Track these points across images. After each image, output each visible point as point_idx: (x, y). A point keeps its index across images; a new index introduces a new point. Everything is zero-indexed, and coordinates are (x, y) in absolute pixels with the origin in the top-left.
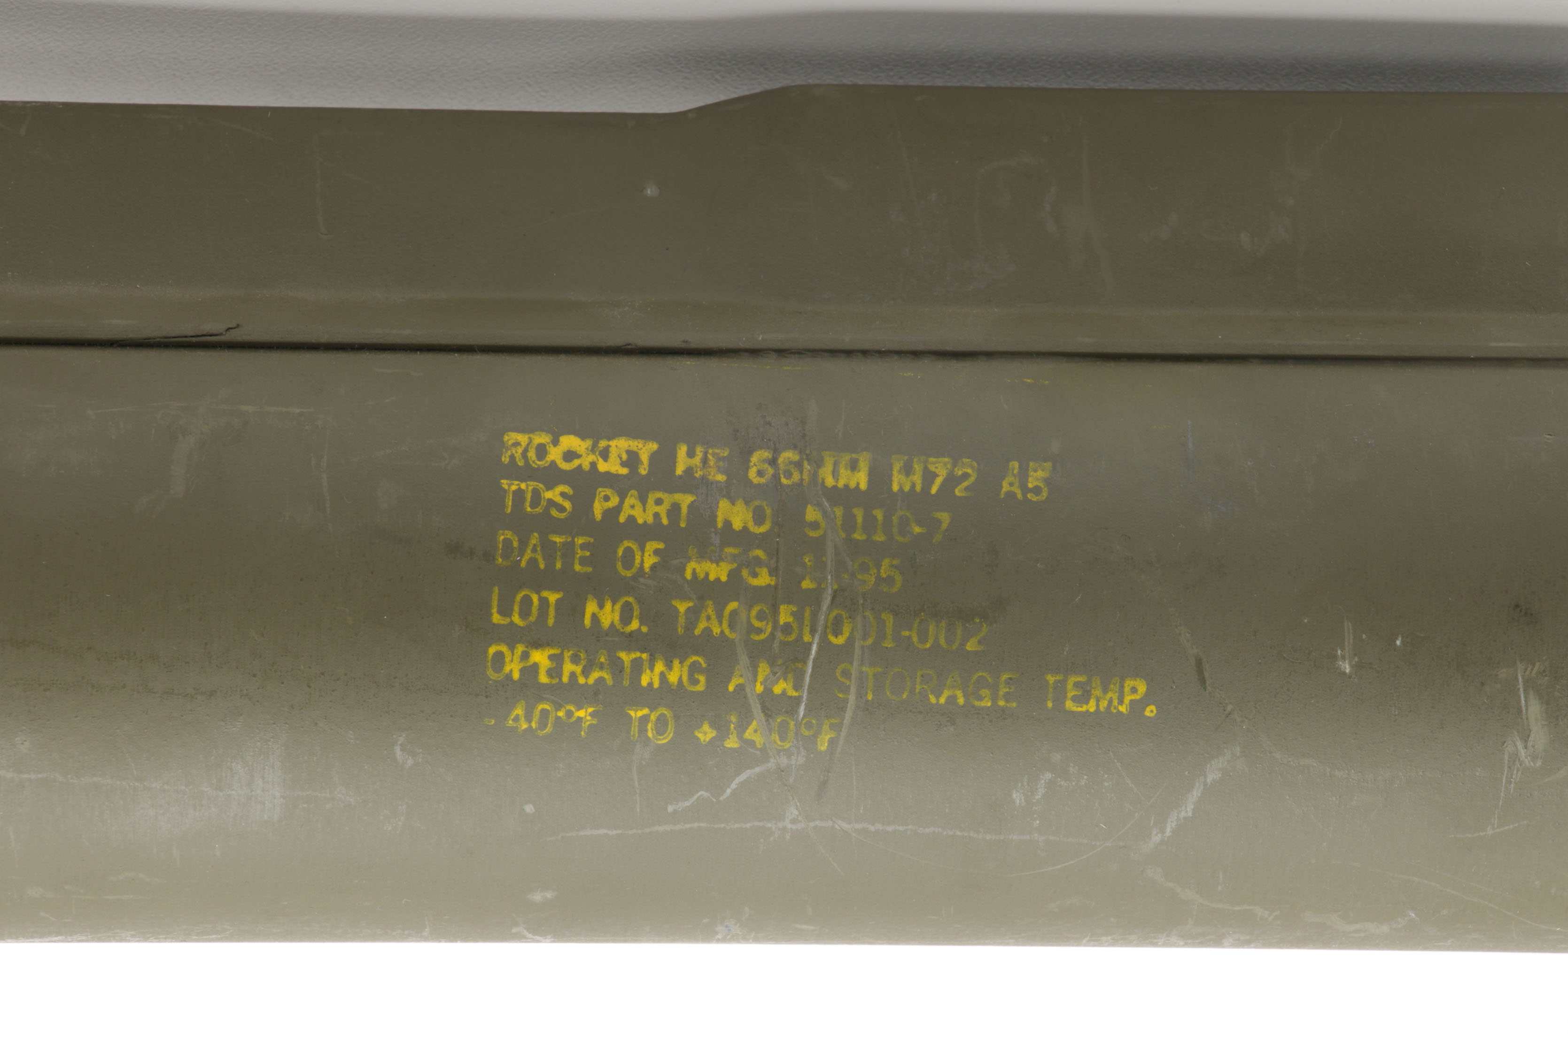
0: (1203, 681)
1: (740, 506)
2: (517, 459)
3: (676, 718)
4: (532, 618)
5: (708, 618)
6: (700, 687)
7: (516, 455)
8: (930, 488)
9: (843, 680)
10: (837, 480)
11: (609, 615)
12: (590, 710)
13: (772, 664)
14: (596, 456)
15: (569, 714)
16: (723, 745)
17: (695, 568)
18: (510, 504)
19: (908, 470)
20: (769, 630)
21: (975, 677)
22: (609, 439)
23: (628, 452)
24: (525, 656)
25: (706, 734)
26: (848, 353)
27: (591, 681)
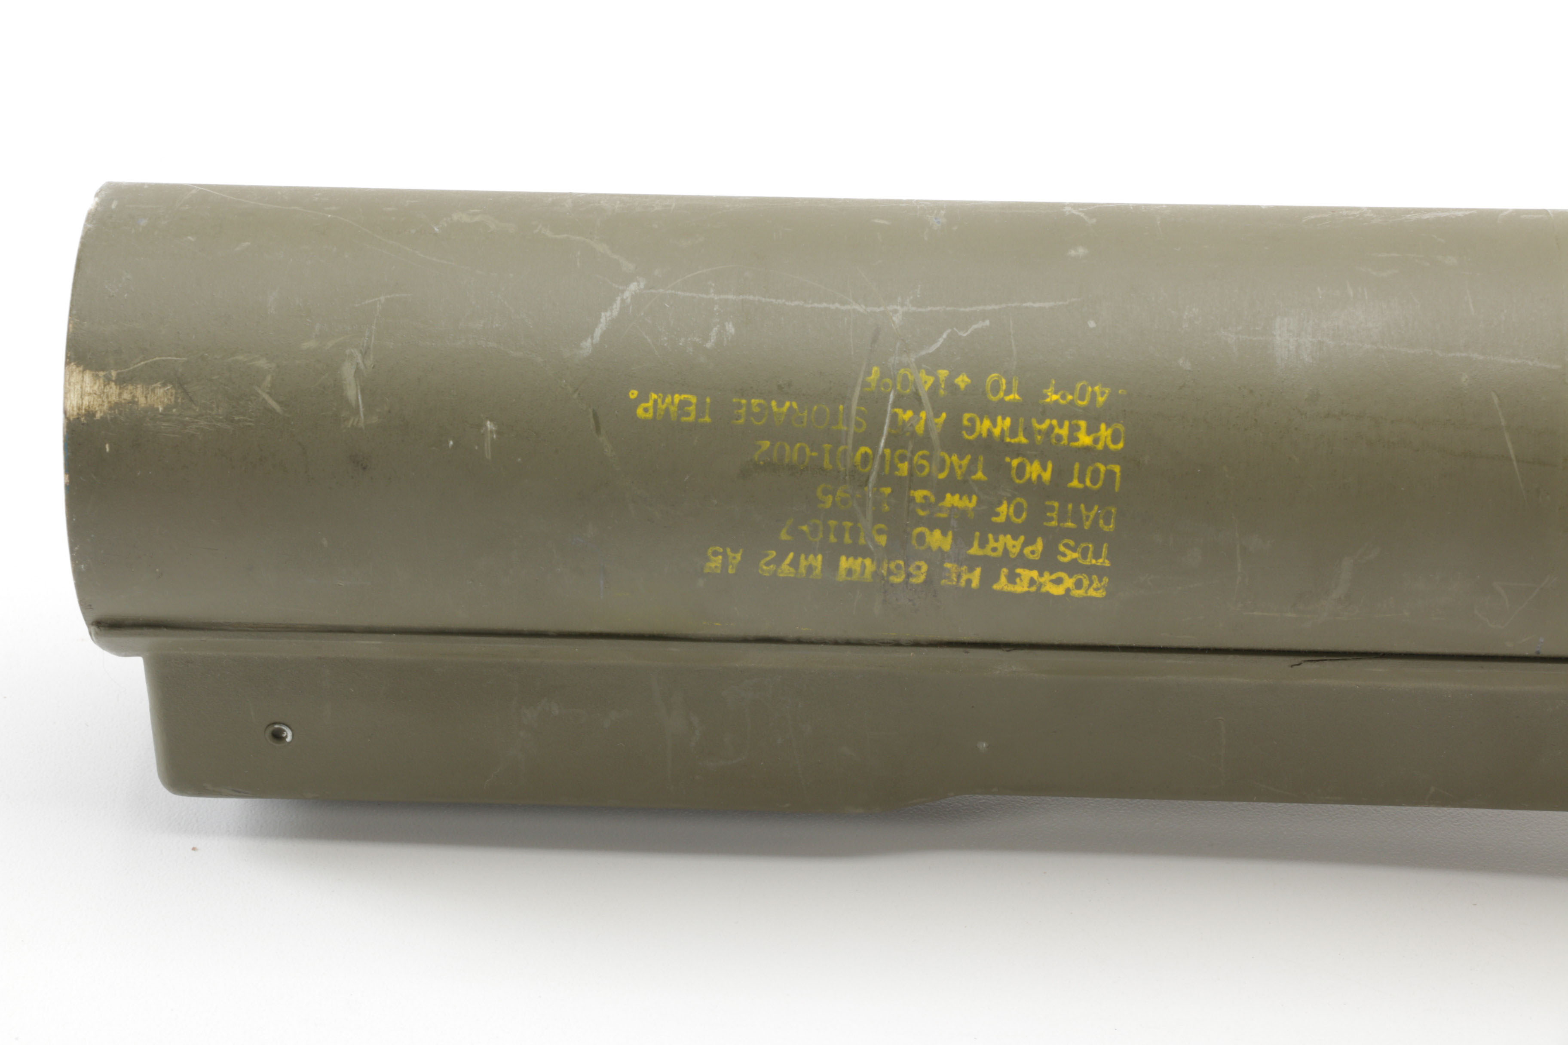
0: (595, 416)
1: (935, 546)
2: (1097, 579)
3: (984, 393)
4: (1090, 468)
5: (960, 467)
6: (967, 416)
7: (1097, 582)
8: (794, 557)
9: (861, 420)
10: (863, 563)
11: (1034, 470)
12: (1048, 400)
13: (914, 434)
14: (1038, 581)
15: (1063, 397)
16: (950, 372)
17: (969, 503)
18: (1104, 550)
19: (810, 569)
20: (916, 458)
21: (764, 421)
22: (1028, 592)
23: (1014, 583)
24: (1096, 441)
25: (962, 381)
26: (848, 643)
27: (1048, 422)
